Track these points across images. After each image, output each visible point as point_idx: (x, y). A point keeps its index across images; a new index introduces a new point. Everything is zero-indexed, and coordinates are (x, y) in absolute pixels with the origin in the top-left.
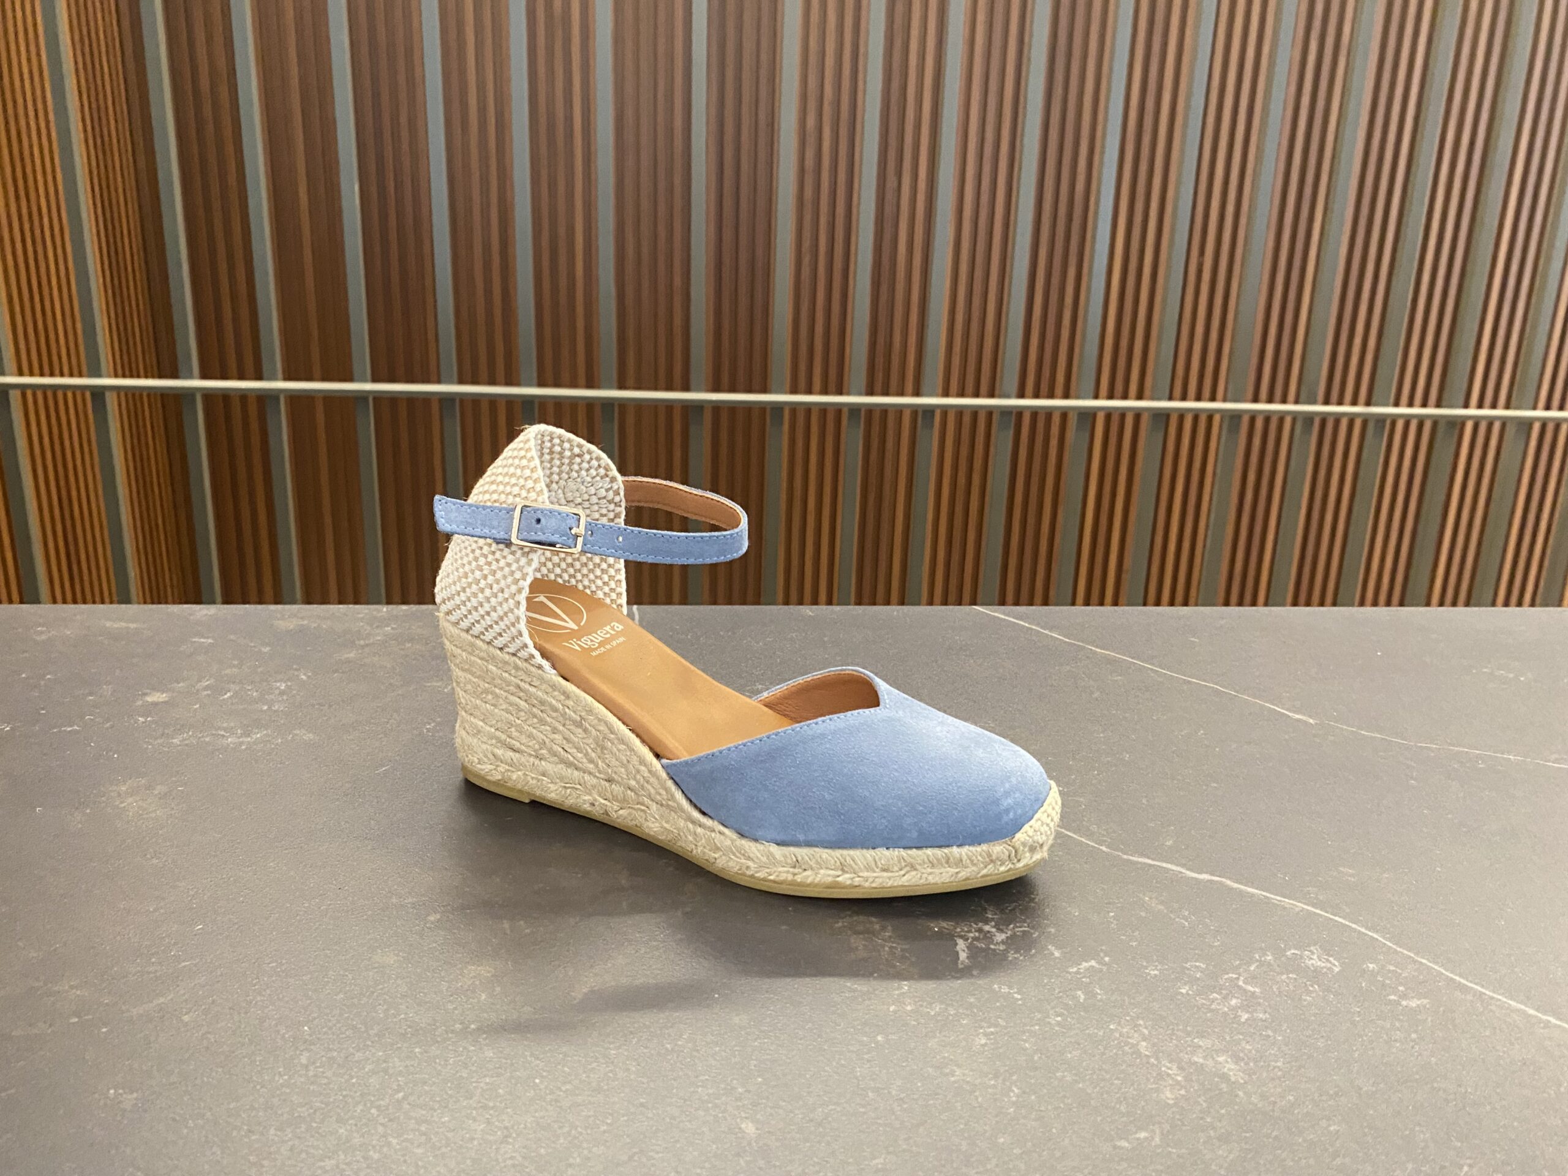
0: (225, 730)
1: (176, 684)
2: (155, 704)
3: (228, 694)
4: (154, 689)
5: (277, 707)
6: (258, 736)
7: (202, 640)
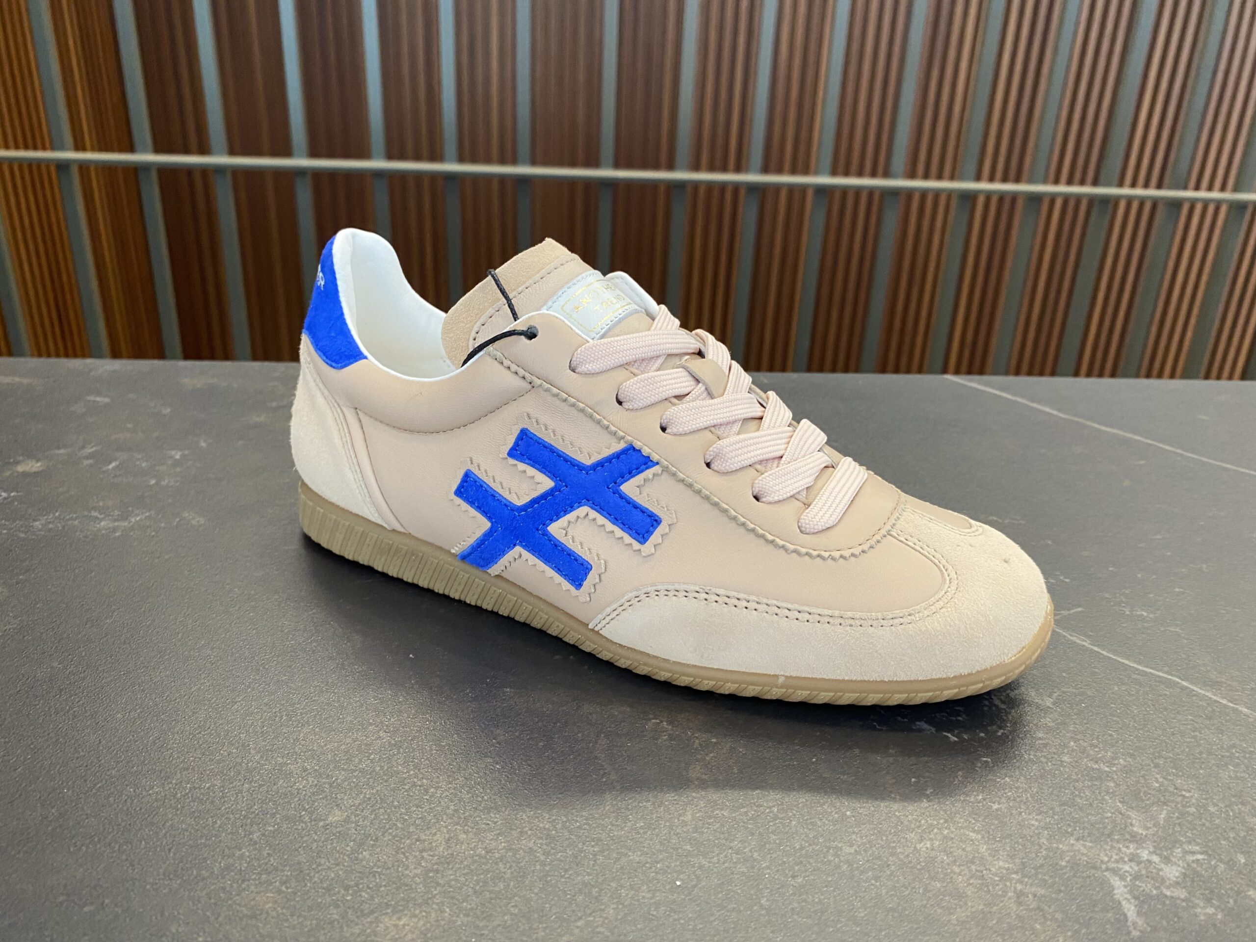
0: (100, 510)
1: (57, 452)
2: (25, 475)
3: (114, 464)
4: (30, 455)
5: (166, 481)
6: (138, 519)
7: (98, 399)
